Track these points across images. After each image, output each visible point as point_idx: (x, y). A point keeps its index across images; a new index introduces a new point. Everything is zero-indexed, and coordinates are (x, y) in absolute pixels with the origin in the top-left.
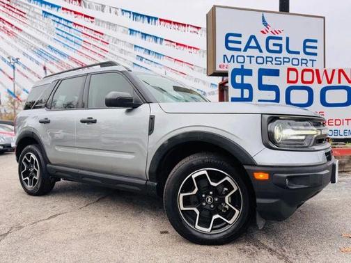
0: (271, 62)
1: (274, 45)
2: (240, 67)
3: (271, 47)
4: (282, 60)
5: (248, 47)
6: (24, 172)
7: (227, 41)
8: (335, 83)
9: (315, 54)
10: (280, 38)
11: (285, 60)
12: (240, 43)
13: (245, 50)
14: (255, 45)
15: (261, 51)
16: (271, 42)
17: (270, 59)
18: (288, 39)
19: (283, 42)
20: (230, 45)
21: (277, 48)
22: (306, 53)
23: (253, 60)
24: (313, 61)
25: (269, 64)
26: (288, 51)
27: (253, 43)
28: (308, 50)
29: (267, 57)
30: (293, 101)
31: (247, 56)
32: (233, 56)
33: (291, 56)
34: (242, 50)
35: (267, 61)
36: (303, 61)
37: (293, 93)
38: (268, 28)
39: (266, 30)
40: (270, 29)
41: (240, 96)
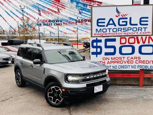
0: (121, 30)
1: (123, 22)
2: (96, 39)
3: (121, 23)
4: (127, 29)
5: (108, 24)
7: (98, 22)
9: (147, 25)
10: (127, 18)
11: (129, 29)
12: (104, 23)
13: (107, 26)
15: (115, 26)
16: (121, 21)
17: (120, 29)
18: (131, 18)
19: (128, 20)
20: (99, 24)
21: (125, 23)
22: (141, 24)
23: (111, 30)
24: (145, 28)
25: (120, 32)
26: (131, 24)
27: (111, 22)
28: (142, 23)
29: (118, 28)
30: (123, 52)
31: (108, 29)
32: (101, 29)
33: (132, 27)
34: (105, 26)
35: (118, 30)
36: (139, 29)
37: (123, 49)
38: (120, 14)
39: (119, 15)
40: (121, 14)
41: (96, 51)
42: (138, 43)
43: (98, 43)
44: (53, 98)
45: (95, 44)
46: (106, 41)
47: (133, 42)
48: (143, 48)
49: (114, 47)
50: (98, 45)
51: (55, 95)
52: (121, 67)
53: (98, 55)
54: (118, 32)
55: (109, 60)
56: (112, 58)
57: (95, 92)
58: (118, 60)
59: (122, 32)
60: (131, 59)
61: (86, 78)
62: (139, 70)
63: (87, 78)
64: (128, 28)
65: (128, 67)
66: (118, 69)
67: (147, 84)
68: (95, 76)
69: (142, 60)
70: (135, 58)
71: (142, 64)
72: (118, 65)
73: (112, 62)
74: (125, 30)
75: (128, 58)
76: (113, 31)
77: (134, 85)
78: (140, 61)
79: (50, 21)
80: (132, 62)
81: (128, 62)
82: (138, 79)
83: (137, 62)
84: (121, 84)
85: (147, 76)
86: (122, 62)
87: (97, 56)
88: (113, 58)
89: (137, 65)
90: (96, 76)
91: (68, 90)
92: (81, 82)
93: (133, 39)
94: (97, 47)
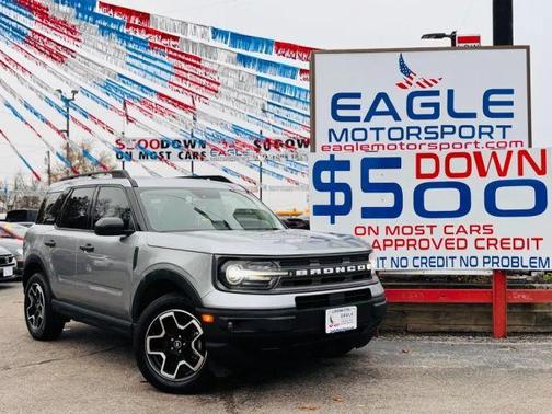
0: (417, 135)
1: (424, 105)
2: (328, 159)
3: (417, 110)
4: (439, 131)
5: (372, 112)
6: (30, 309)
7: (335, 107)
8: (512, 174)
9: (510, 115)
10: (436, 93)
11: (446, 130)
12: (358, 107)
13: (368, 119)
14: (386, 109)
15: (397, 118)
16: (417, 101)
17: (416, 131)
18: (451, 93)
19: (442, 100)
20: (341, 113)
21: (431, 111)
22: (488, 114)
24: (504, 127)
25: (413, 139)
26: (452, 113)
27: (382, 106)
28: (493, 109)
29: (408, 128)
30: (428, 207)
31: (371, 129)
32: (345, 130)
33: (458, 122)
34: (362, 119)
35: (409, 135)
36: (483, 130)
37: (429, 194)
38: (412, 78)
39: (408, 83)
40: (416, 79)
42: (483, 173)
43: (337, 173)
44: (164, 357)
45: (325, 177)
46: (367, 164)
47: (464, 170)
48: (500, 192)
49: (394, 188)
50: (336, 181)
52: (424, 260)
53: (337, 217)
54: (409, 142)
55: (377, 234)
56: (387, 227)
57: (328, 331)
58: (409, 237)
59: (423, 141)
60: (458, 231)
61: (294, 272)
62: (491, 273)
63: (298, 273)
65: (450, 261)
66: (411, 270)
67: (521, 329)
68: (328, 270)
69: (498, 235)
70: (474, 228)
71: (501, 253)
72: (411, 253)
73: (389, 243)
74: (434, 135)
75: (448, 230)
76: (390, 138)
77: (474, 334)
78: (491, 242)
79: (163, 144)
80: (462, 244)
81: (446, 244)
82: (488, 310)
83: (480, 244)
84: (425, 328)
85: (521, 296)
86: (424, 244)
87: (333, 222)
88: (393, 230)
89: (480, 254)
90: (332, 271)
91: (226, 318)
92: (277, 287)
93: (464, 160)
94: (333, 187)
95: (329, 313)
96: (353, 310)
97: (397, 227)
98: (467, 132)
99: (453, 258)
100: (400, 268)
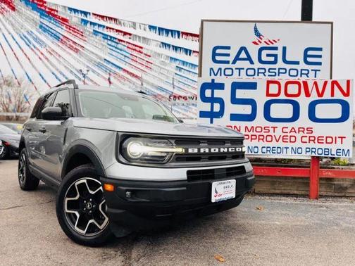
0: (264, 73)
1: (268, 55)
2: (210, 82)
3: (264, 58)
4: (277, 71)
5: (237, 58)
7: (214, 54)
8: (327, 96)
9: (320, 64)
10: (276, 49)
11: (281, 71)
12: (228, 55)
14: (245, 57)
15: (252, 63)
16: (264, 53)
17: (263, 71)
18: (284, 49)
19: (279, 53)
20: (218, 58)
21: (272, 59)
22: (306, 62)
23: (243, 72)
24: (316, 71)
25: (261, 76)
26: (285, 61)
27: (243, 55)
28: (309, 60)
29: (258, 69)
30: (273, 115)
31: (236, 69)
32: (220, 69)
33: (288, 67)
34: (231, 62)
35: (258, 73)
36: (303, 72)
37: (273, 107)
38: (261, 39)
39: (259, 41)
40: (264, 39)
41: (209, 110)
42: (308, 95)
43: (215, 91)
44: (78, 215)
45: (208, 93)
47: (296, 92)
48: (318, 107)
49: (252, 102)
50: (215, 96)
51: (85, 206)
52: (268, 149)
53: (214, 119)
54: (258, 77)
55: (239, 131)
56: (246, 127)
57: (213, 200)
58: (259, 134)
59: (267, 77)
60: (291, 131)
61: (187, 150)
62: (310, 158)
63: (190, 151)
64: (279, 69)
65: (285, 150)
66: (260, 155)
67: (324, 194)
68: (214, 150)
69: (316, 134)
70: (301, 130)
71: (317, 146)
72: (261, 144)
73: (247, 137)
74: (274, 74)
75: (285, 130)
76: (247, 75)
77: (297, 196)
78: (311, 138)
80: (293, 139)
81: (283, 139)
83: (304, 139)
85: (327, 174)
86: (269, 139)
87: (212, 122)
88: (249, 129)
89: (304, 146)
90: (217, 150)
91: (125, 188)
92: (172, 162)
93: (296, 86)
94: (212, 100)
95: (215, 185)
96: (233, 182)
97: (253, 127)
98: (293, 73)
99: (287, 148)
100: (253, 153)
